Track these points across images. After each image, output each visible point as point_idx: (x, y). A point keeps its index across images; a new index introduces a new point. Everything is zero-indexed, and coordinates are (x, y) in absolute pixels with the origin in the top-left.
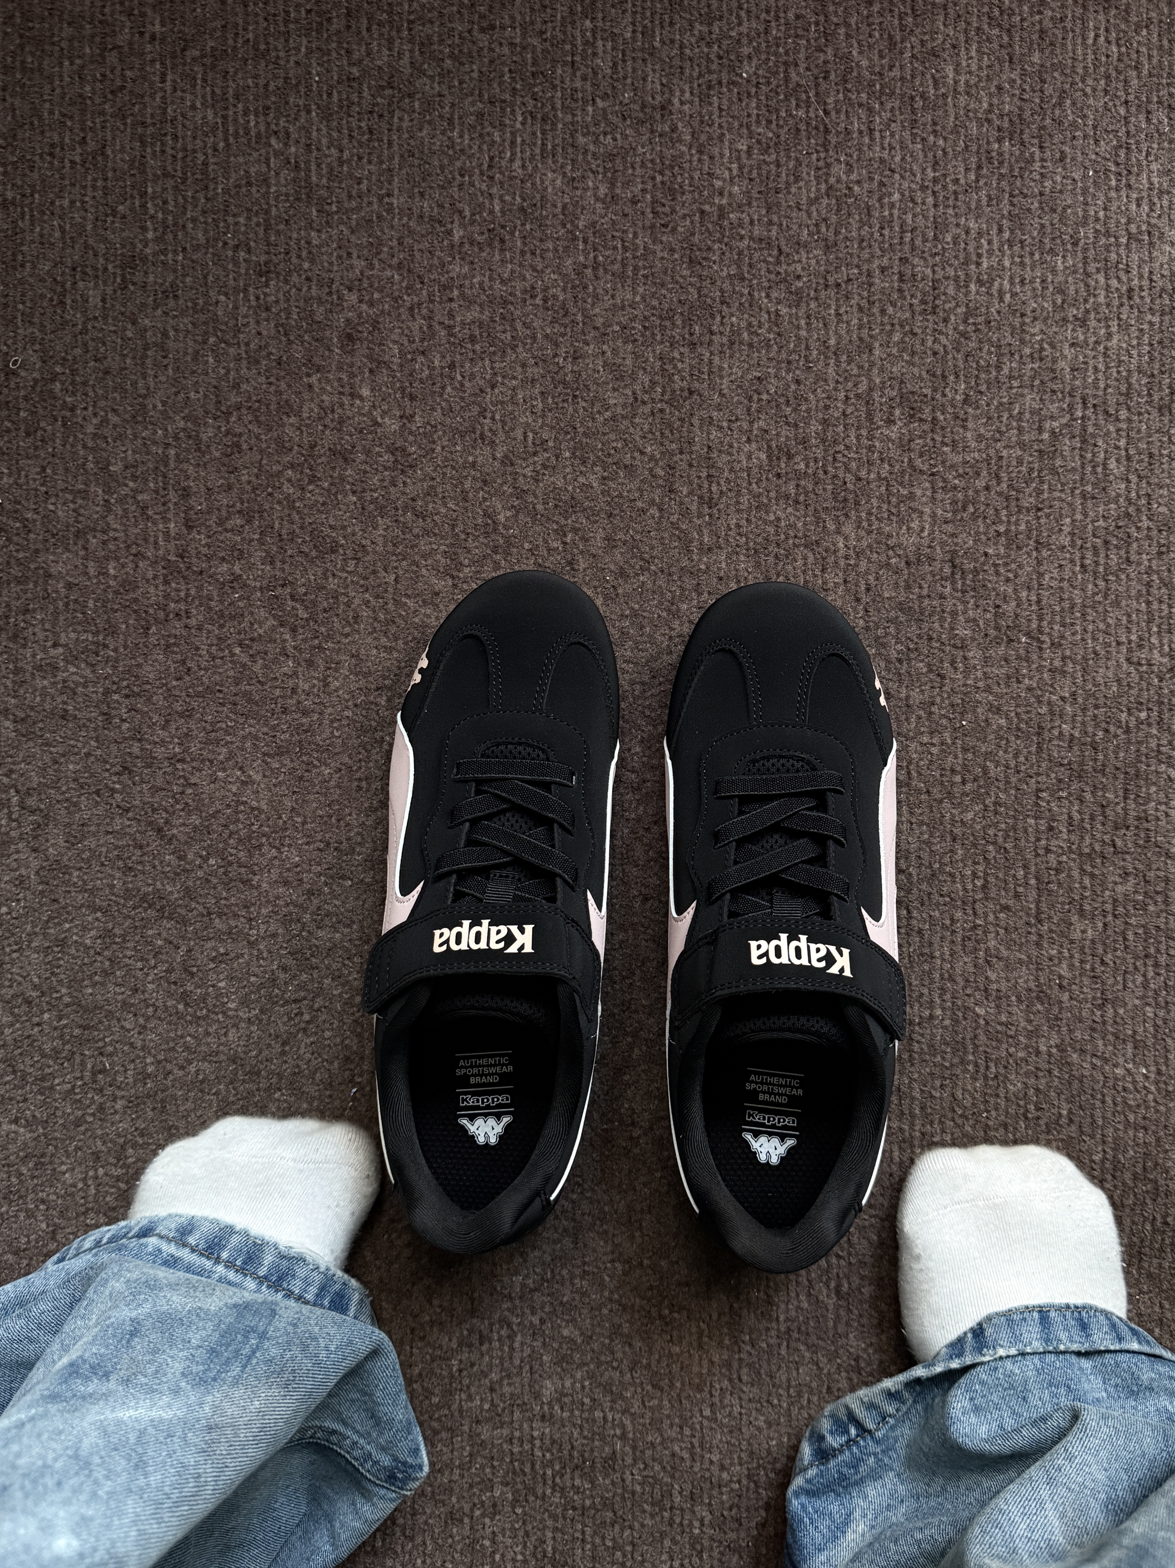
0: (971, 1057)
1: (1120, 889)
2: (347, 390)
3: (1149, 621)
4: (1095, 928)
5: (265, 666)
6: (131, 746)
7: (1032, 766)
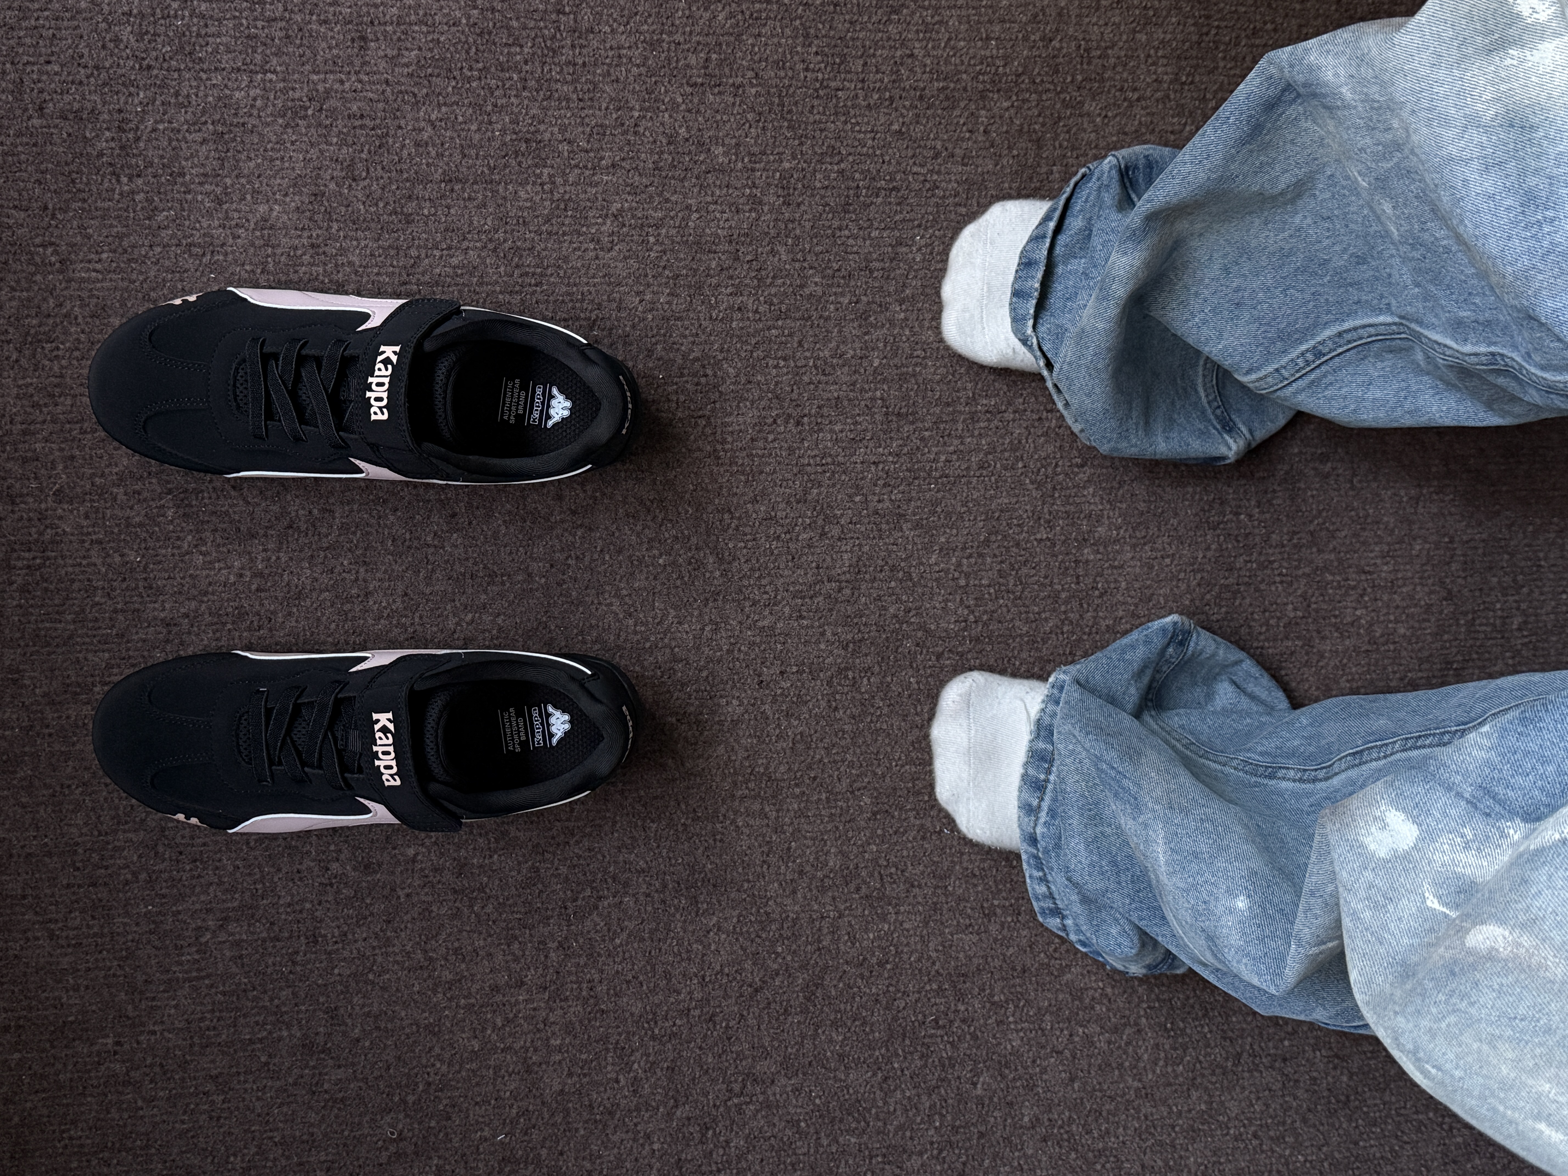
0: (910, 369)
1: (784, 257)
2: (409, 867)
3: (579, 234)
4: (812, 276)
5: (630, 918)
6: (694, 1017)
7: (692, 324)
